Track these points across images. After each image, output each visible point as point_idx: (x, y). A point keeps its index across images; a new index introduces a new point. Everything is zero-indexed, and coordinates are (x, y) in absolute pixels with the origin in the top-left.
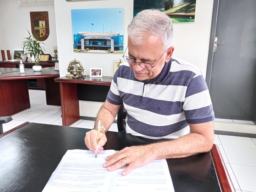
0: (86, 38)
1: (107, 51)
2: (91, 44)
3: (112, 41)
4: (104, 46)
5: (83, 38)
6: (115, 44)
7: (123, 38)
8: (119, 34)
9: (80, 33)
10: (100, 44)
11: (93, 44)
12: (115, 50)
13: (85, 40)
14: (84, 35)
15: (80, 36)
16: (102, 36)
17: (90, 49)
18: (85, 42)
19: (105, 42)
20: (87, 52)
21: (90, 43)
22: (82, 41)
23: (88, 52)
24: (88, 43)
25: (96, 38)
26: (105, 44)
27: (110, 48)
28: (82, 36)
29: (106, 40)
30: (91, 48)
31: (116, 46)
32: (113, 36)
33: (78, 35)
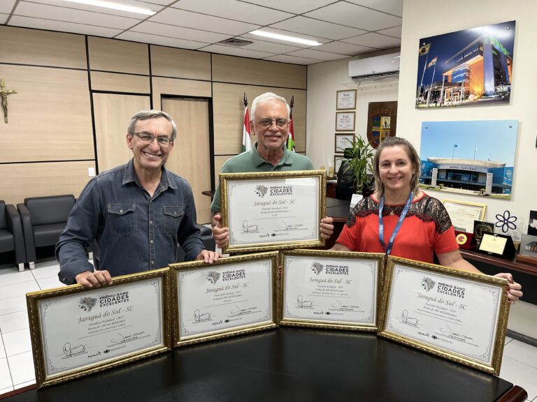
0: (441, 167)
1: (477, 193)
2: (449, 178)
3: (490, 177)
4: (473, 184)
5: (436, 167)
6: (494, 181)
7: (512, 172)
8: (505, 165)
9: (432, 158)
10: (465, 179)
11: (454, 177)
12: (493, 192)
13: (439, 170)
14: (439, 163)
15: (431, 164)
16: (472, 165)
17: (445, 186)
18: (438, 174)
19: (475, 176)
20: (439, 191)
21: (447, 176)
22: (435, 171)
23: (442, 190)
24: (443, 175)
25: (460, 168)
26: (475, 180)
27: (484, 187)
28: (434, 163)
29: (477, 174)
30: (448, 184)
31: (497, 185)
32: (492, 167)
33: (429, 161)
